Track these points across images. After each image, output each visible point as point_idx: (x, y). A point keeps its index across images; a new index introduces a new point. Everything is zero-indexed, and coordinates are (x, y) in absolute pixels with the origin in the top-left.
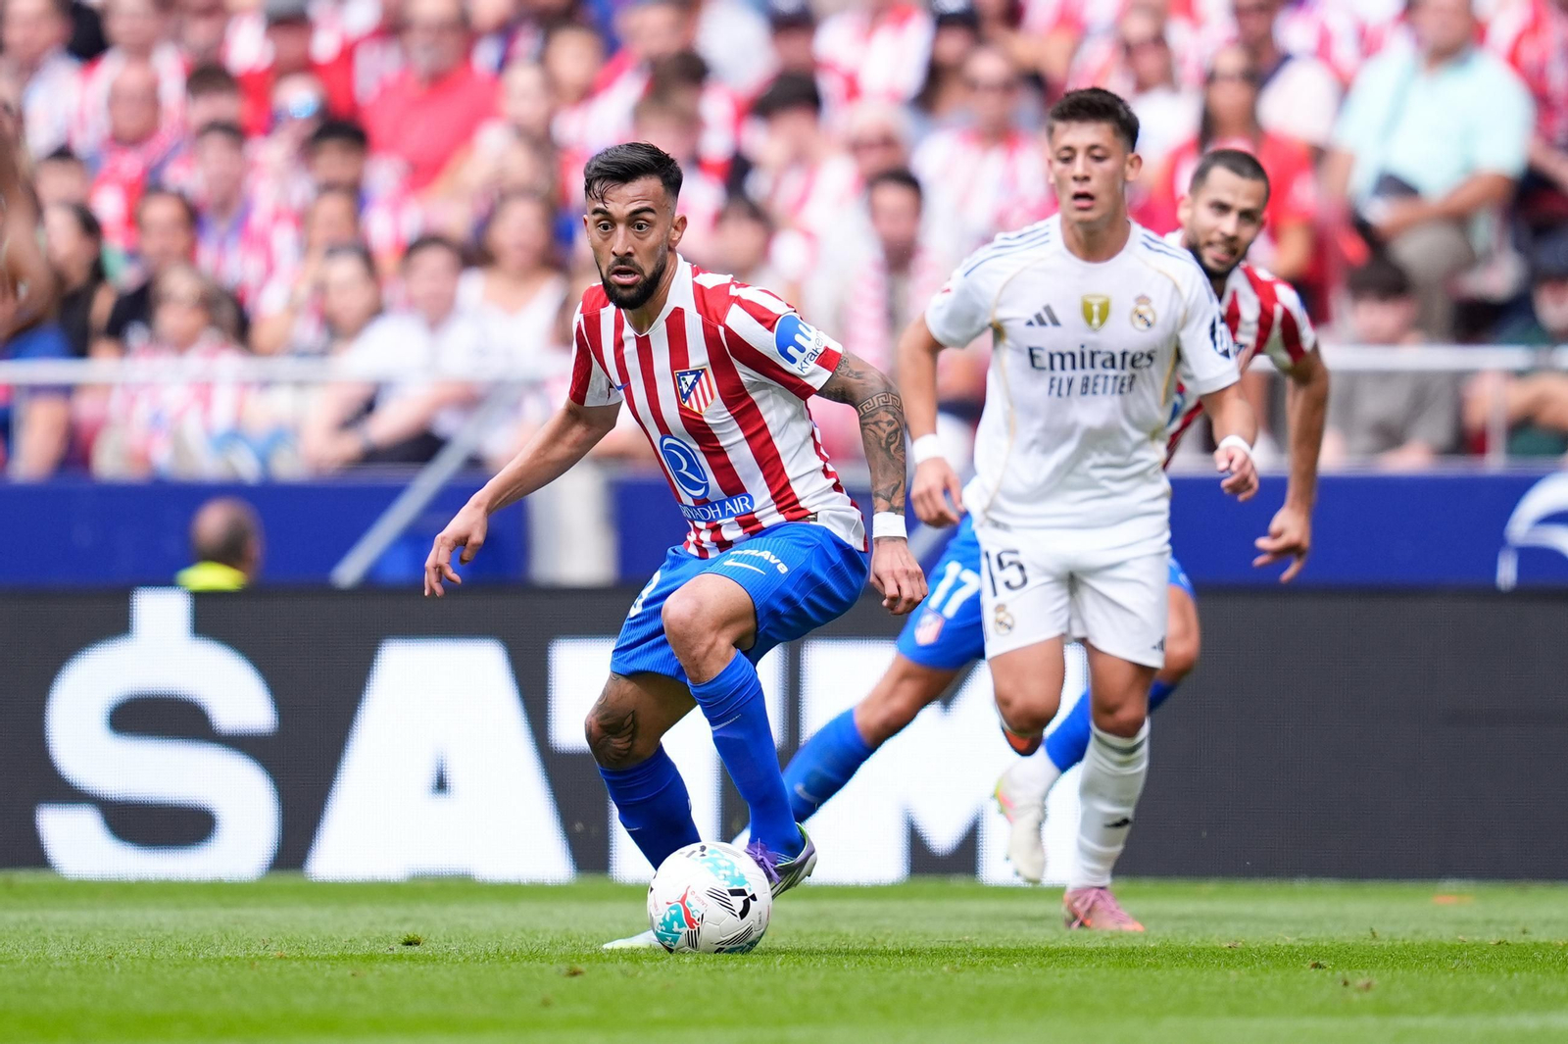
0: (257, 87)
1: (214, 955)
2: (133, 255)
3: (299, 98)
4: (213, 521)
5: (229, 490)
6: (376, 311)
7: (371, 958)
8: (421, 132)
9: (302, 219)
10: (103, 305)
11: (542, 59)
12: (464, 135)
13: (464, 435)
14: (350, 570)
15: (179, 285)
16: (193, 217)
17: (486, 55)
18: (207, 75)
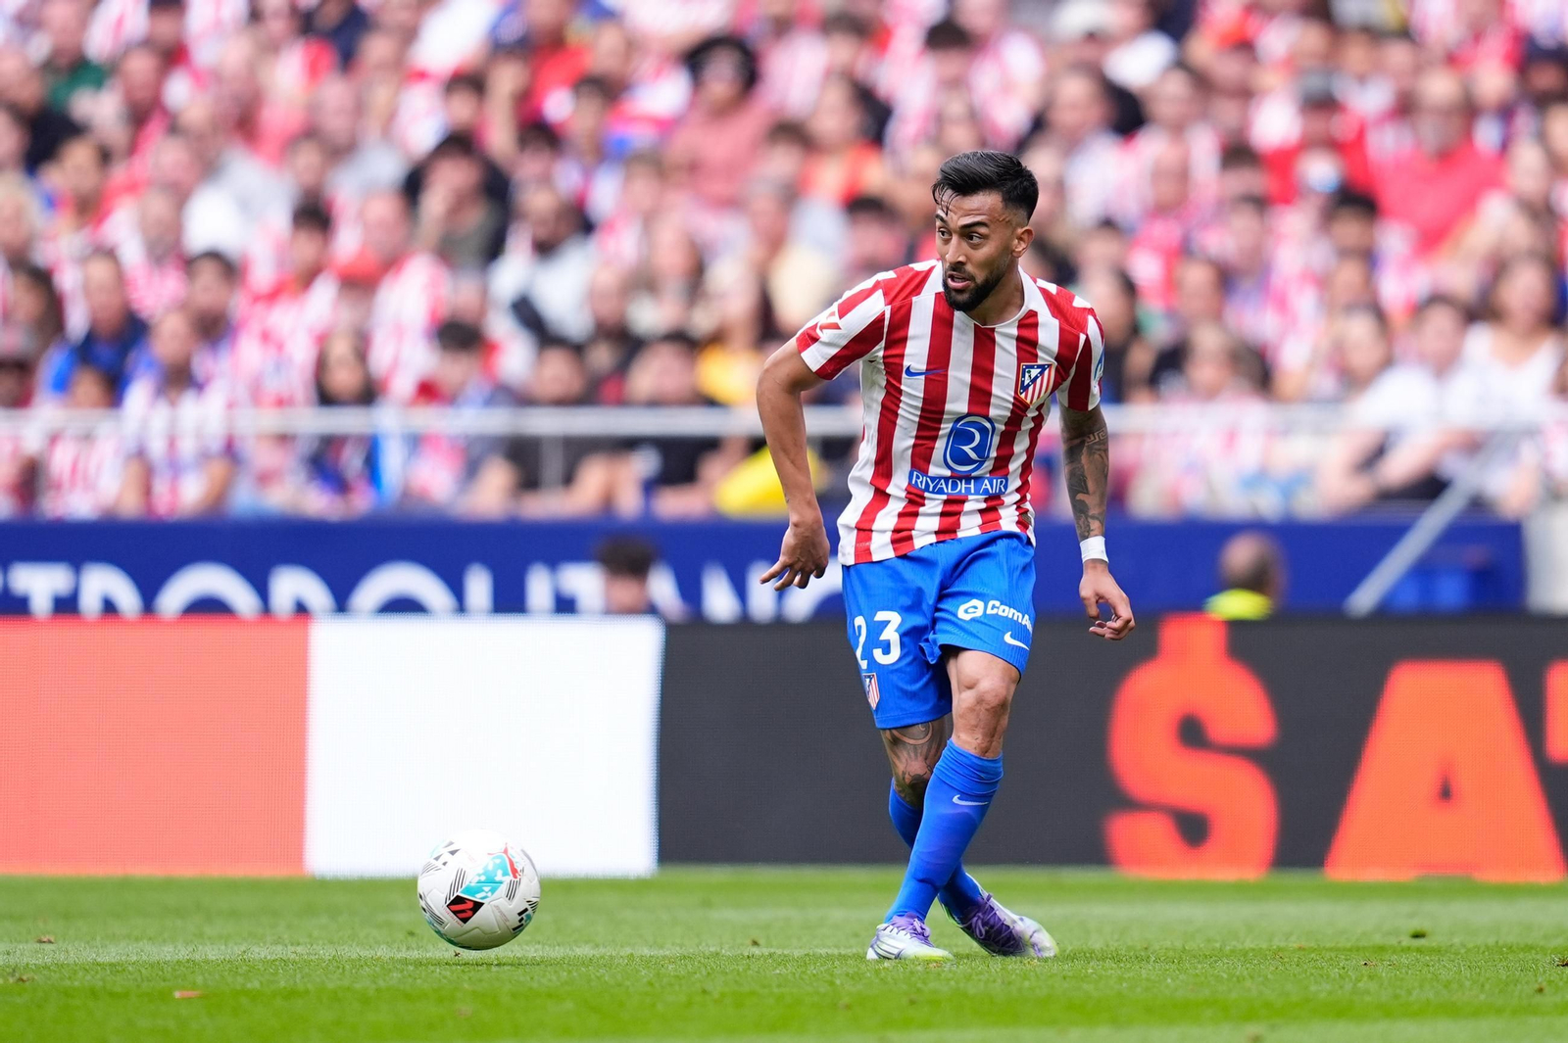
0: (1281, 163)
1: (1240, 947)
2: (1171, 313)
3: (1321, 172)
4: (1241, 554)
5: (1255, 526)
6: (1387, 363)
7: (1382, 949)
8: (1431, 203)
9: (1322, 282)
10: (1140, 359)
11: (1542, 138)
12: (1468, 205)
13: (1468, 477)
14: (1365, 598)
15: (1208, 341)
16: (1226, 279)
17: (1487, 134)
18: (1237, 153)
